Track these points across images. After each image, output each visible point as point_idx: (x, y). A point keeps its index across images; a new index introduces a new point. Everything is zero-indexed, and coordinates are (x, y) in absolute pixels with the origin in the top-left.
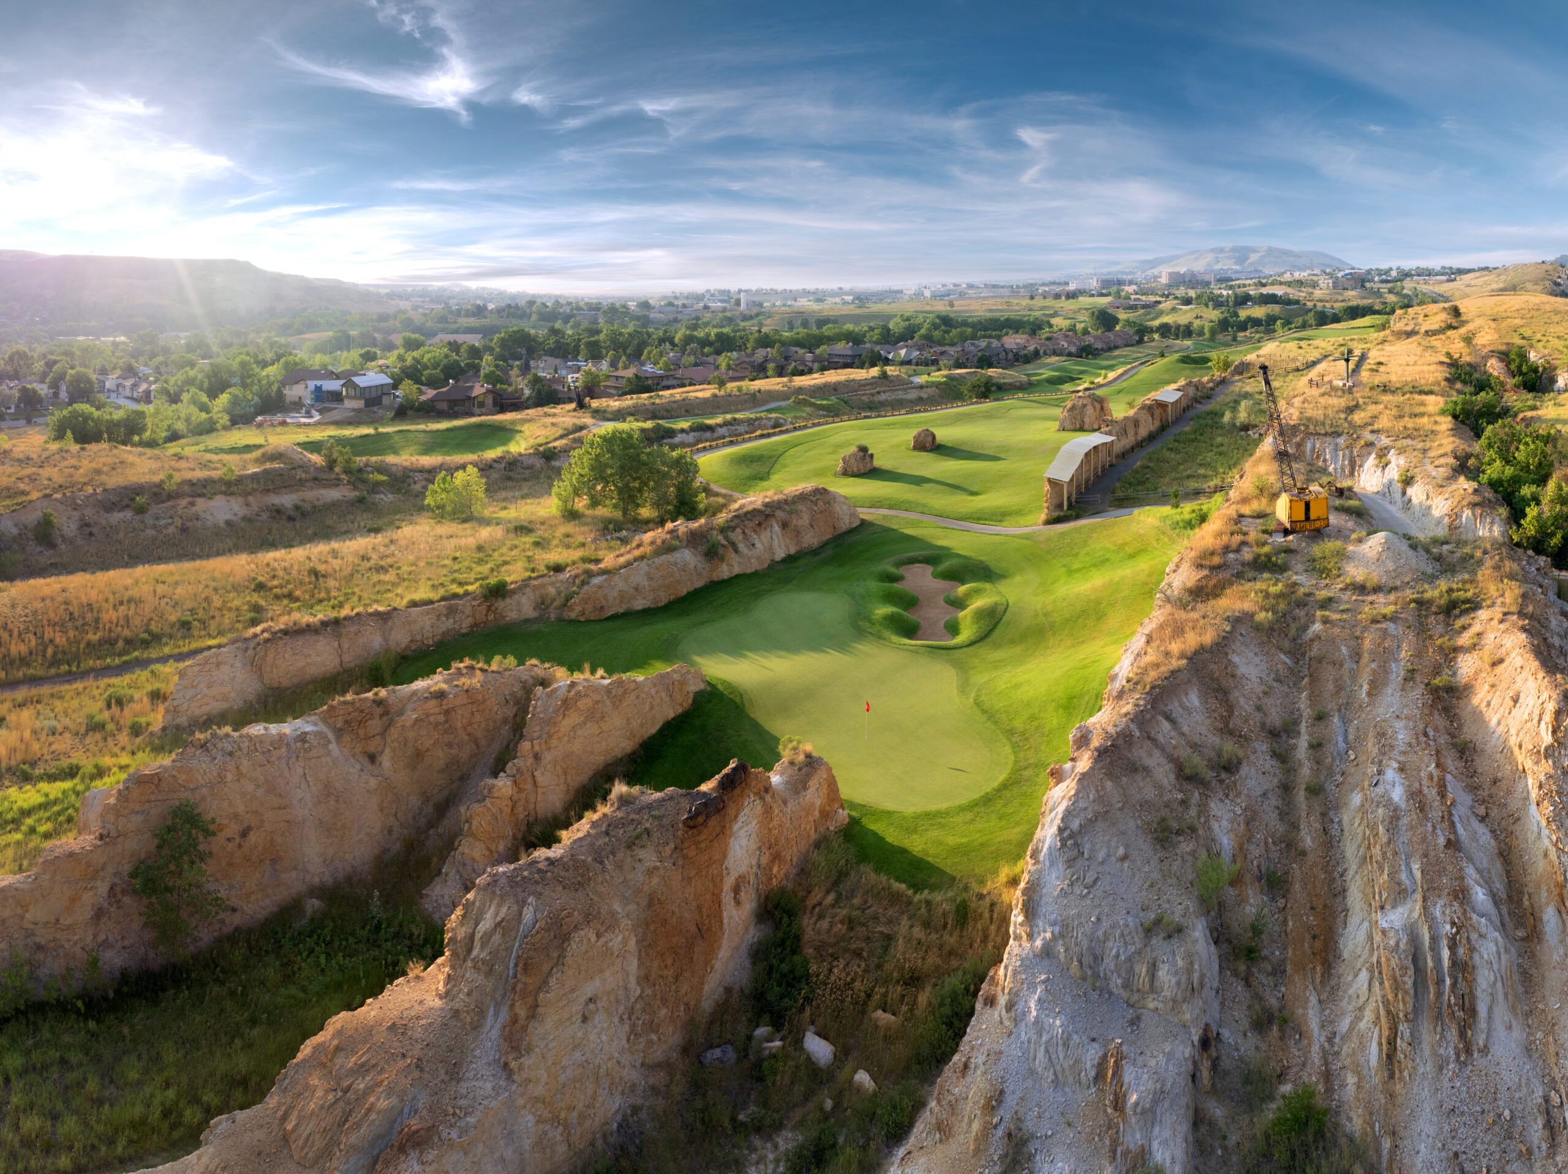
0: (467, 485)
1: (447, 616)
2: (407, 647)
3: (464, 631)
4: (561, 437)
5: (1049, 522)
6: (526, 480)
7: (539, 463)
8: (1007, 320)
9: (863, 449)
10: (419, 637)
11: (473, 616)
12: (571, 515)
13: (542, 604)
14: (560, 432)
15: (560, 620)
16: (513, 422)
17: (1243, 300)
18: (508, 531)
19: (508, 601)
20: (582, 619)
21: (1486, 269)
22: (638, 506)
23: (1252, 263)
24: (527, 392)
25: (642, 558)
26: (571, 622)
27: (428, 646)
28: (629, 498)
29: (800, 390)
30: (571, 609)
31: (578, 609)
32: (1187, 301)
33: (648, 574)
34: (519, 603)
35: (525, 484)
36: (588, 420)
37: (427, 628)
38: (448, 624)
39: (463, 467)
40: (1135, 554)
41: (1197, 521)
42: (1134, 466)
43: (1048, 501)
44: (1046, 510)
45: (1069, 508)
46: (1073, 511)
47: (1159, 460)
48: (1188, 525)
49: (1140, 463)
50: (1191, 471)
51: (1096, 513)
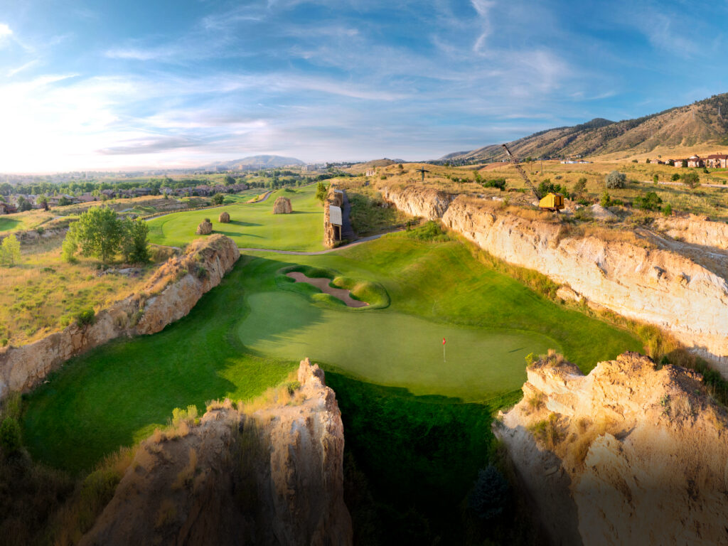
0: (10, 246)
1: (53, 347)
2: (26, 385)
3: (67, 358)
4: (43, 223)
5: (336, 247)
6: (32, 244)
7: (37, 235)
8: (193, 181)
9: (208, 221)
10: (34, 373)
11: (73, 343)
12: (73, 261)
13: (119, 325)
14: (42, 221)
15: (136, 337)
16: (17, 217)
17: (278, 174)
18: (41, 272)
19: (96, 326)
20: (150, 333)
21: (359, 163)
22: (114, 254)
24: (17, 206)
25: (170, 282)
26: (143, 336)
27: (43, 380)
28: (108, 249)
29: (136, 203)
30: (142, 326)
31: (147, 326)
32: (257, 175)
33: (178, 293)
34: (103, 327)
35: (33, 246)
36: (52, 216)
37: (40, 362)
38: (53, 354)
39: (8, 236)
40: (410, 253)
41: (432, 233)
42: (350, 220)
43: (332, 236)
44: (331, 241)
45: (342, 239)
46: (345, 241)
47: (359, 217)
48: (428, 236)
49: (353, 218)
50: (378, 221)
51: (356, 240)
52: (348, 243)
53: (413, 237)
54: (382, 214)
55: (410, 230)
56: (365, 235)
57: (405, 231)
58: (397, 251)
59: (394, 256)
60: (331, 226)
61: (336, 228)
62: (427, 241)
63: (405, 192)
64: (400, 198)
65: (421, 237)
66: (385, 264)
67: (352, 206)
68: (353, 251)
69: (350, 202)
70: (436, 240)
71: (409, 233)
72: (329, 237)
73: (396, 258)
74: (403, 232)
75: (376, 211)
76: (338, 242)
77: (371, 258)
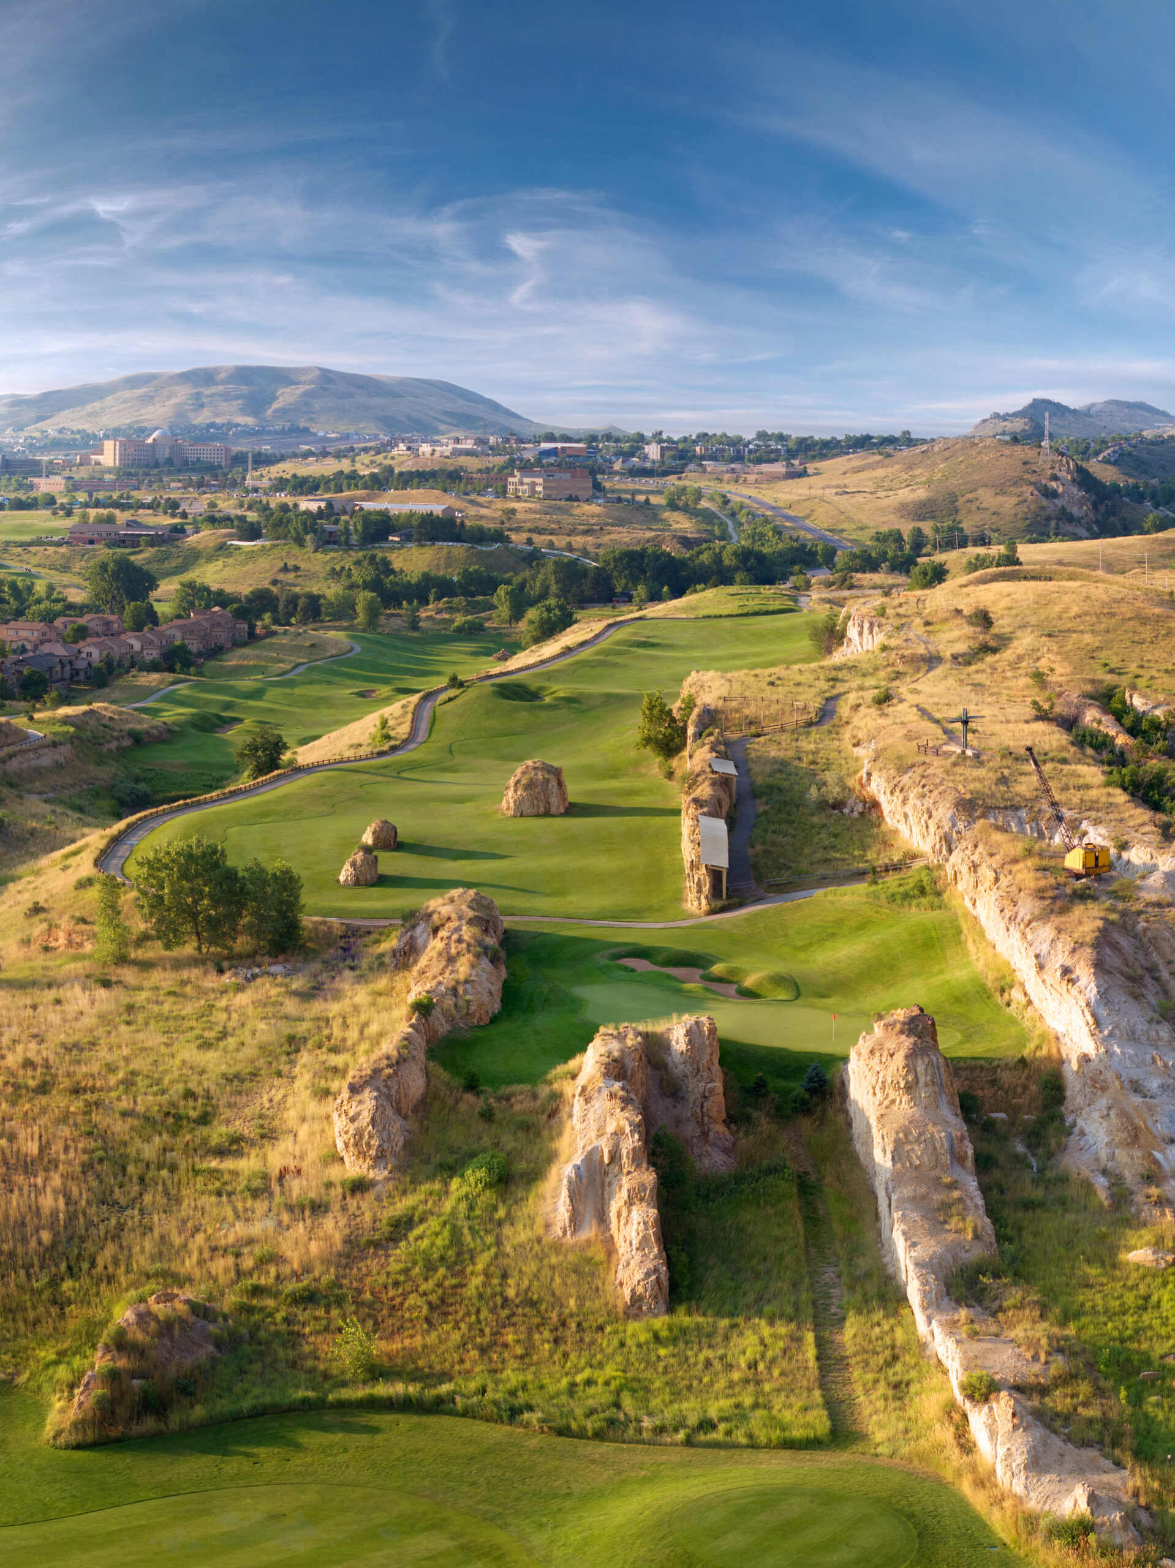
5: (712, 912)
17: (368, 526)
23: (284, 412)
40: (863, 926)
41: (916, 892)
42: (750, 851)
43: (706, 889)
44: (704, 901)
45: (728, 897)
46: (735, 900)
47: (773, 844)
48: (906, 896)
49: (759, 848)
50: (820, 855)
51: (758, 900)
52: (741, 905)
53: (877, 898)
54: (836, 836)
55: (876, 883)
56: (781, 889)
57: (865, 885)
58: (839, 922)
59: (830, 931)
60: (704, 870)
61: (715, 874)
62: (902, 906)
63: (906, 779)
64: (892, 793)
65: (892, 898)
66: (811, 944)
67: (761, 809)
68: (750, 920)
69: (755, 795)
70: (918, 905)
71: (874, 888)
72: (699, 891)
73: (833, 935)
74: (862, 887)
75: (824, 826)
76: (719, 903)
77: (786, 935)
